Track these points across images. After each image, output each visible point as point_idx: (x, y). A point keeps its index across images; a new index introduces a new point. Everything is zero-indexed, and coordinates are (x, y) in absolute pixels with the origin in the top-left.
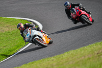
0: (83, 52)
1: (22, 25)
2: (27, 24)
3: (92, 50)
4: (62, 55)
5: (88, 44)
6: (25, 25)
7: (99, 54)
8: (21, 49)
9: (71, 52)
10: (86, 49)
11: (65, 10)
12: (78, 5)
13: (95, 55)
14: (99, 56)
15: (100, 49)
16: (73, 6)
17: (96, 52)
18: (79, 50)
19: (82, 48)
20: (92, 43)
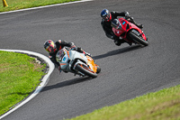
0: (125, 109)
1: (53, 44)
2: (60, 41)
3: (142, 106)
4: (89, 114)
5: (134, 96)
6: (57, 43)
7: (154, 114)
8: (16, 105)
9: (106, 109)
10: (132, 105)
11: (102, 23)
12: (123, 14)
13: (148, 115)
14: (154, 116)
15: (156, 104)
16: (115, 16)
17: (149, 110)
18: (118, 106)
19: (124, 103)
20: (142, 94)
